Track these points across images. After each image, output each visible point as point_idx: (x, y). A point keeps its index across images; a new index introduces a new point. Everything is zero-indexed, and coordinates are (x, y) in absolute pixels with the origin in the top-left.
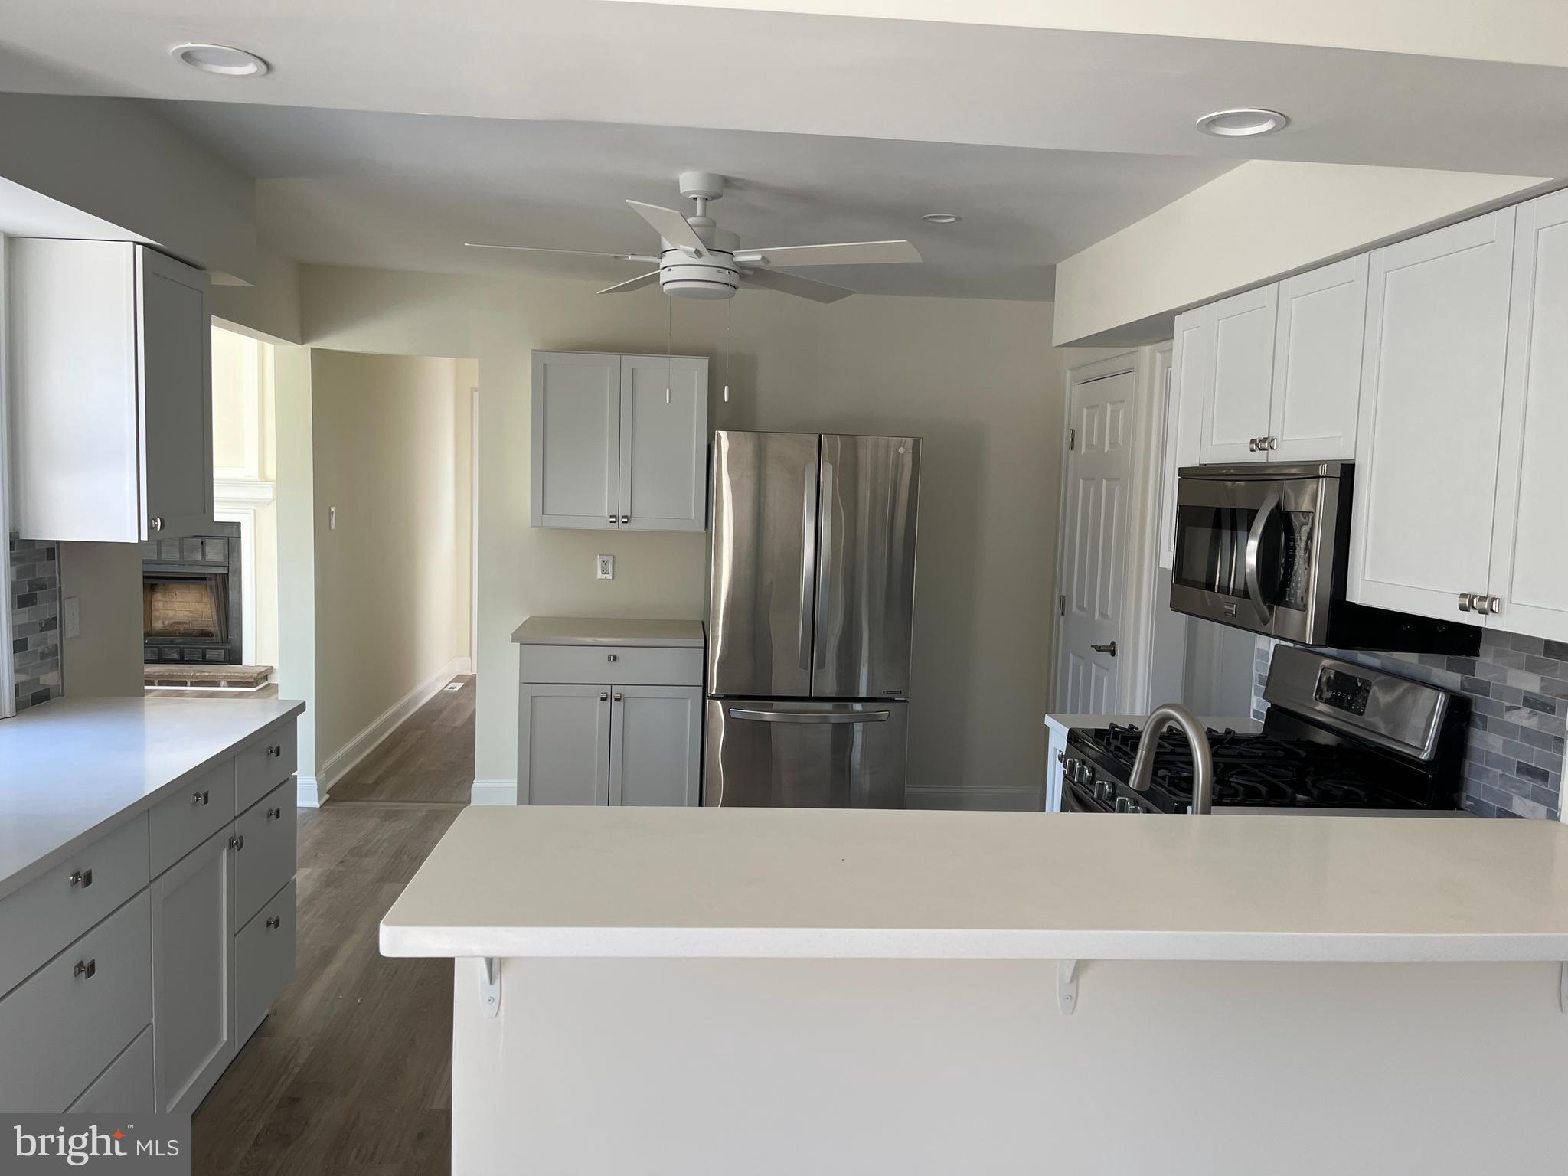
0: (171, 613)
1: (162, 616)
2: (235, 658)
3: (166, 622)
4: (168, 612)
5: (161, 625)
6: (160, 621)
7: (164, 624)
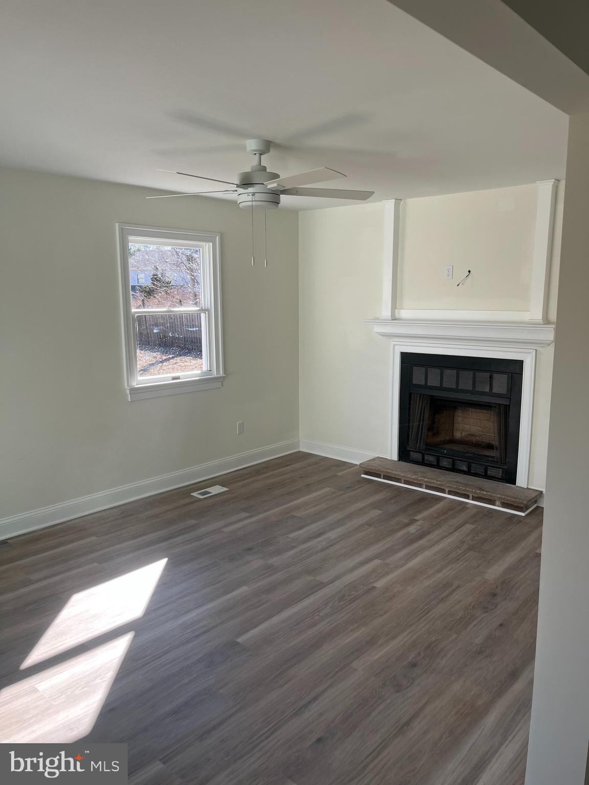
0: (467, 427)
1: (460, 428)
2: (511, 478)
3: (464, 433)
4: (464, 425)
5: (460, 435)
6: (459, 432)
7: (461, 433)
